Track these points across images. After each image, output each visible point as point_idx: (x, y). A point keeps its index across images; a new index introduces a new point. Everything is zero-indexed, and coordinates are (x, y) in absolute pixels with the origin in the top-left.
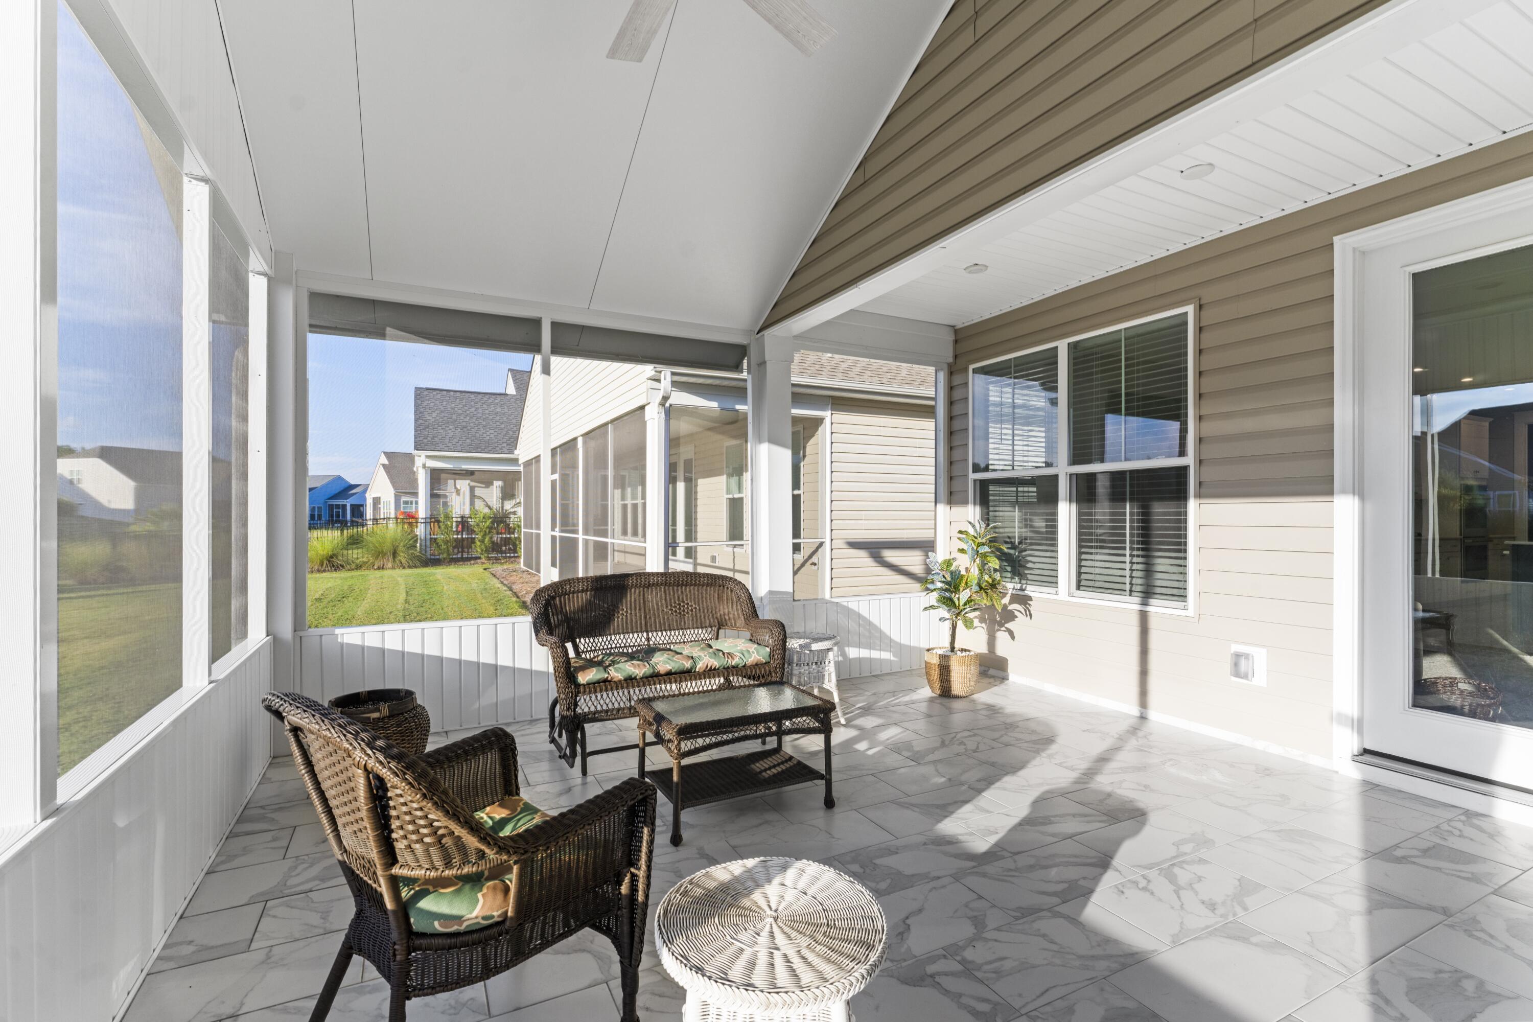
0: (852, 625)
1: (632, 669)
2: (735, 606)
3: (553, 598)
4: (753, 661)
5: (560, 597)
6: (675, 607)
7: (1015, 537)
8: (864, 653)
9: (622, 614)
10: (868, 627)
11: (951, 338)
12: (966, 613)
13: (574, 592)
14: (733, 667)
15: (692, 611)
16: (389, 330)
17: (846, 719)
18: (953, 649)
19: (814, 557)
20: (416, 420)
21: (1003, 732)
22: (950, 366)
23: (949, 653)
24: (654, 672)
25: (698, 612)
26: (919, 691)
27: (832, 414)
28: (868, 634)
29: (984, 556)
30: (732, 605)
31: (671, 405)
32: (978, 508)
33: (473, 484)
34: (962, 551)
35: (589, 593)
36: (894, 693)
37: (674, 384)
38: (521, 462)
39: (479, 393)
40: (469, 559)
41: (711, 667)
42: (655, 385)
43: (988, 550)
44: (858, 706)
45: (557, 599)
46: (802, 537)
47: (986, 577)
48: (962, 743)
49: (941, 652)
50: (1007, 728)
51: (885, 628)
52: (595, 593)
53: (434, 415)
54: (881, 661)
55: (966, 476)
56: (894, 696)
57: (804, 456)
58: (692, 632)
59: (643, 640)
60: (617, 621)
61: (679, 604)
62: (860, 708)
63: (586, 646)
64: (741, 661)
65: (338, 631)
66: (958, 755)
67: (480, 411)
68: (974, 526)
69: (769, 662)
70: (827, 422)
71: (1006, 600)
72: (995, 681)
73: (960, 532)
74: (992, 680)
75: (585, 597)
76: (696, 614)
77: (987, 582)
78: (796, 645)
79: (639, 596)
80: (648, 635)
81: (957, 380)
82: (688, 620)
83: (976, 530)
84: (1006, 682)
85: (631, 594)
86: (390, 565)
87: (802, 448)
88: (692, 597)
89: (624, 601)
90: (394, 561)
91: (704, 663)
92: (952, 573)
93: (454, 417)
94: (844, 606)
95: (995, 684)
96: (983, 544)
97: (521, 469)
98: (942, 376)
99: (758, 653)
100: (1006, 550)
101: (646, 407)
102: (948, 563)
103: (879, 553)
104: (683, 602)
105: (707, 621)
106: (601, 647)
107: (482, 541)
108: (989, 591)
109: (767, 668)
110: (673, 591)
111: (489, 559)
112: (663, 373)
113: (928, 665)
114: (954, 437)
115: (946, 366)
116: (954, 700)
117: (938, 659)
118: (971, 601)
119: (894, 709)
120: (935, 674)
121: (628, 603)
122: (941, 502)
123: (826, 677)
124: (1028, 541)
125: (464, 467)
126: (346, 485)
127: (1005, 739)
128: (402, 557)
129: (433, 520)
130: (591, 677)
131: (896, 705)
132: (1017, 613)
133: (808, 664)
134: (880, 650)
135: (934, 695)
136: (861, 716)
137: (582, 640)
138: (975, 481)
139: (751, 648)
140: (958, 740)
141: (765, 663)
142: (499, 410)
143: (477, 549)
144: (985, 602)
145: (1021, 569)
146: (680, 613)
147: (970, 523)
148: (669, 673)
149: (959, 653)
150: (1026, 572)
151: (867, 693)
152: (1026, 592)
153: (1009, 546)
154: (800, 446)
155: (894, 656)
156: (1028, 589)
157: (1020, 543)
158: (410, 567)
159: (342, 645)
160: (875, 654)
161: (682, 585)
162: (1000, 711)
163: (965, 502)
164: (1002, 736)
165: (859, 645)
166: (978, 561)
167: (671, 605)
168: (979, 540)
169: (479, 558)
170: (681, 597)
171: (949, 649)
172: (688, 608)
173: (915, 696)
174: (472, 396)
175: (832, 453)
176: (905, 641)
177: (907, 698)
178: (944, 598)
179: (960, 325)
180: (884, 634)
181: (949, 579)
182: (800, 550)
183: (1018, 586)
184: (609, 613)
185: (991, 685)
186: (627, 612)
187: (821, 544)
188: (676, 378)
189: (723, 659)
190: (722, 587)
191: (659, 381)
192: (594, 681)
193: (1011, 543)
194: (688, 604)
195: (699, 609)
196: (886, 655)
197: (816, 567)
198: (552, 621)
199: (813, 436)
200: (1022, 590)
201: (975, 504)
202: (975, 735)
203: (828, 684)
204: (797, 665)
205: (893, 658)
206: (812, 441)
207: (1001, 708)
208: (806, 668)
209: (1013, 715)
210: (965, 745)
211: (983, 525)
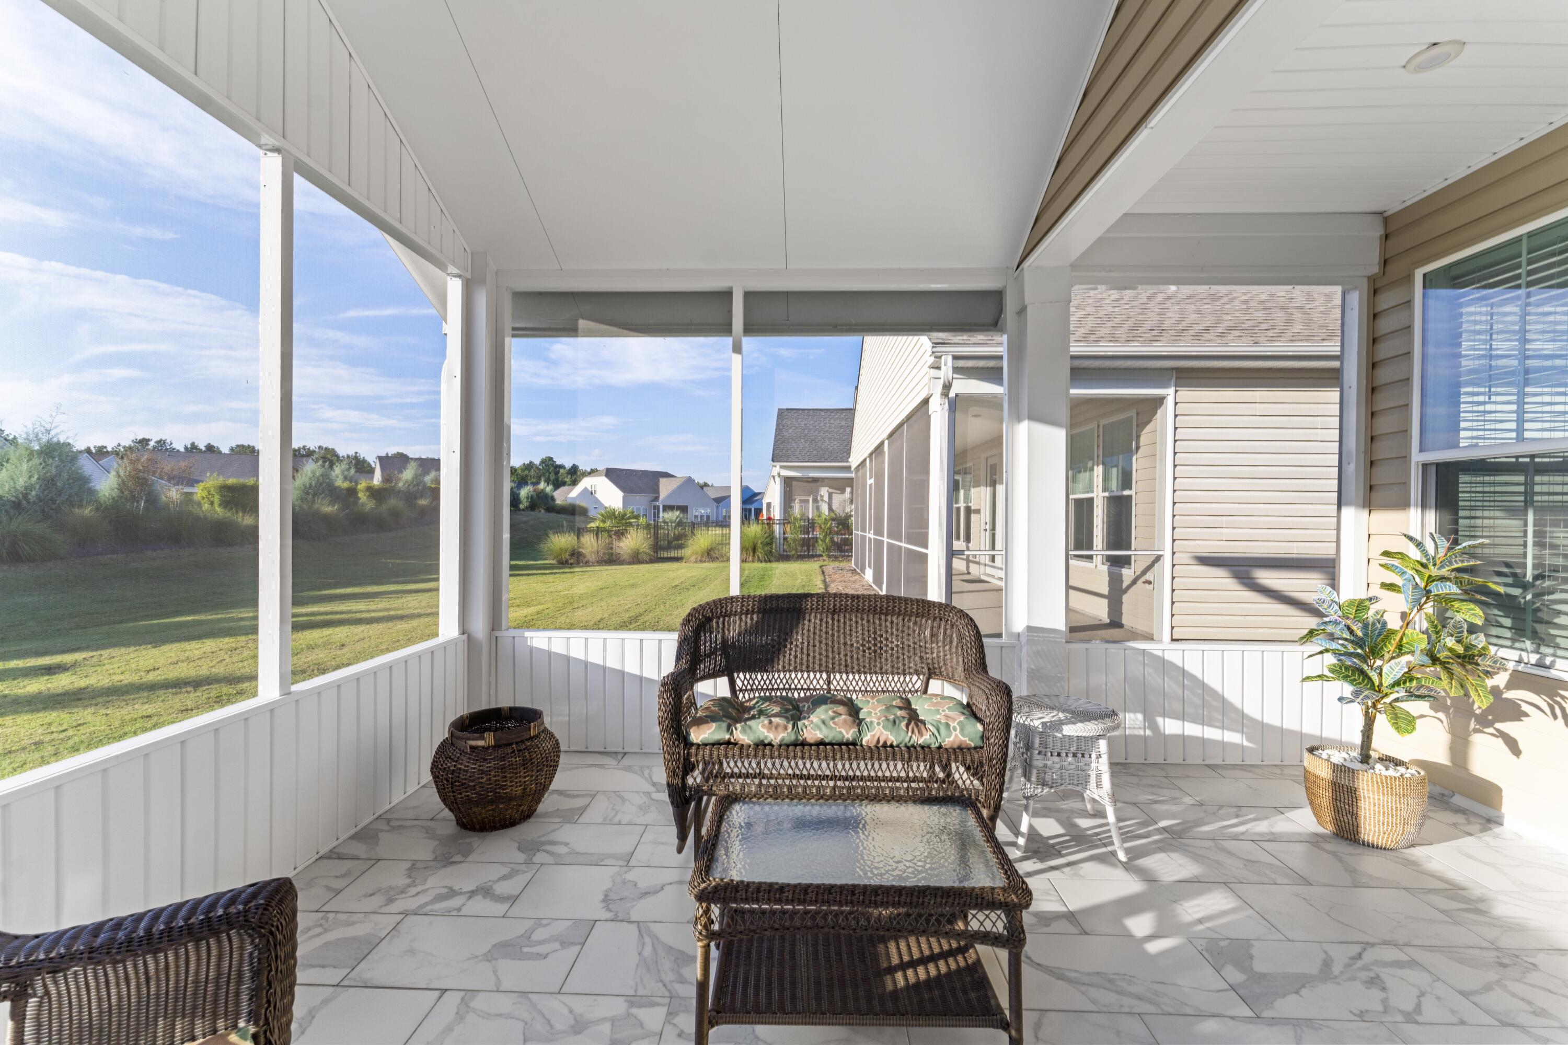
0: (1171, 687)
1: (765, 731)
2: (954, 649)
3: (710, 620)
4: (954, 741)
5: (718, 618)
6: (869, 642)
7: (1524, 566)
8: (1192, 729)
9: (796, 646)
10: (1200, 691)
11: (1379, 232)
12: (1397, 700)
13: (736, 614)
14: (923, 747)
15: (892, 649)
16: (582, 323)
17: (1127, 851)
18: (1365, 758)
19: (1148, 574)
20: (776, 436)
21: (1492, 976)
22: (1372, 280)
23: (1357, 766)
24: (797, 739)
25: (900, 651)
26: (1291, 814)
27: (1176, 391)
28: (1198, 701)
29: (1444, 602)
30: (951, 646)
31: (957, 395)
32: (1431, 516)
33: (831, 490)
34: (1390, 587)
35: (755, 616)
36: (1238, 809)
37: (956, 370)
38: (853, 468)
39: (828, 410)
40: (813, 556)
41: (885, 742)
42: (934, 372)
43: (1455, 589)
44: (1163, 824)
45: (715, 621)
46: (1133, 548)
47: (1450, 642)
48: (1375, 982)
49: (1338, 757)
50: (1504, 966)
51: (1232, 696)
52: (763, 617)
53: (790, 431)
54: (1223, 745)
55: (1405, 458)
56: (1237, 816)
57: (1138, 448)
58: (890, 679)
59: (821, 682)
60: (788, 655)
61: (875, 639)
62: (1165, 829)
63: (746, 682)
64: (933, 740)
65: (528, 634)
66: (1361, 1015)
67: (828, 425)
68: (1419, 545)
69: (982, 748)
70: (1170, 402)
71: (1501, 680)
72: (1469, 822)
73: (1386, 554)
74: (1459, 819)
75: (748, 621)
76: (898, 653)
77: (1451, 650)
78: (1037, 723)
79: (821, 624)
80: (829, 677)
81: (1387, 300)
82: (886, 661)
83: (1424, 552)
84: (1497, 830)
85: (810, 620)
86: (751, 558)
87: (1135, 437)
88: (894, 629)
89: (800, 629)
90: (754, 556)
91: (874, 736)
92: (1365, 626)
93: (806, 432)
94: (1157, 657)
95: (1469, 828)
96: (1443, 579)
97: (853, 475)
98: (1355, 299)
99: (962, 730)
100: (1501, 589)
101: (931, 400)
102: (1360, 606)
103: (1248, 572)
104: (881, 636)
105: (912, 665)
106: (765, 687)
107: (824, 541)
108: (1457, 669)
109: (976, 756)
110: (868, 621)
111: (829, 557)
112: (943, 358)
113: (1311, 778)
114: (1379, 396)
115: (1364, 284)
116: (1366, 850)
117: (1330, 771)
118: (1411, 680)
119: (1230, 845)
120: (1325, 797)
121: (806, 631)
122: (1349, 504)
123: (1093, 779)
124: (1561, 574)
125: (812, 475)
126: (750, 494)
127: (1498, 1000)
128: (760, 553)
129: (786, 520)
130: (706, 735)
131: (1236, 838)
132: (1525, 707)
133: (1059, 755)
134: (1223, 728)
135: (1321, 830)
136: (1162, 850)
137: (741, 675)
138: (1425, 466)
139: (954, 720)
140: (1366, 968)
141: (975, 748)
142: (843, 423)
143: (820, 548)
144: (1445, 687)
145: (1539, 628)
146: (875, 651)
147: (1411, 539)
148: (821, 743)
149: (1378, 767)
150: (1553, 632)
151: (1188, 800)
152: (1554, 673)
153: (1510, 580)
154: (1132, 436)
155: (1248, 740)
156: (1557, 666)
157: (1536, 578)
158: (766, 561)
159: (531, 649)
160: (1212, 733)
161: (881, 612)
162: (1481, 906)
163: (1403, 504)
164: (1488, 988)
165: (1183, 717)
166: (1429, 608)
167: (864, 639)
168: (1434, 571)
169: (821, 556)
170: (878, 628)
171: (1356, 754)
172: (887, 646)
173: (1281, 825)
174: (823, 413)
175: (1175, 441)
176: (1271, 719)
177: (1262, 827)
178: (1347, 668)
179: (1394, 207)
180: (1231, 705)
181: (1360, 634)
182: (1130, 564)
183: (1534, 658)
184: (779, 643)
185: (1456, 832)
186: (802, 643)
187: (1158, 558)
188: (961, 363)
189: (904, 734)
190: (938, 620)
191: (939, 368)
192: (711, 741)
193: (1515, 575)
194: (887, 639)
195: (903, 648)
196: (1232, 737)
197: (1152, 586)
198: (702, 648)
199: (1150, 421)
200: (1540, 665)
201: (1424, 506)
202: (1413, 964)
203: (1095, 790)
204: (1040, 753)
205: (1246, 743)
206: (1148, 428)
207: (1482, 900)
208: (1056, 759)
209: (1519, 928)
210: (1384, 989)
211: (1444, 544)
